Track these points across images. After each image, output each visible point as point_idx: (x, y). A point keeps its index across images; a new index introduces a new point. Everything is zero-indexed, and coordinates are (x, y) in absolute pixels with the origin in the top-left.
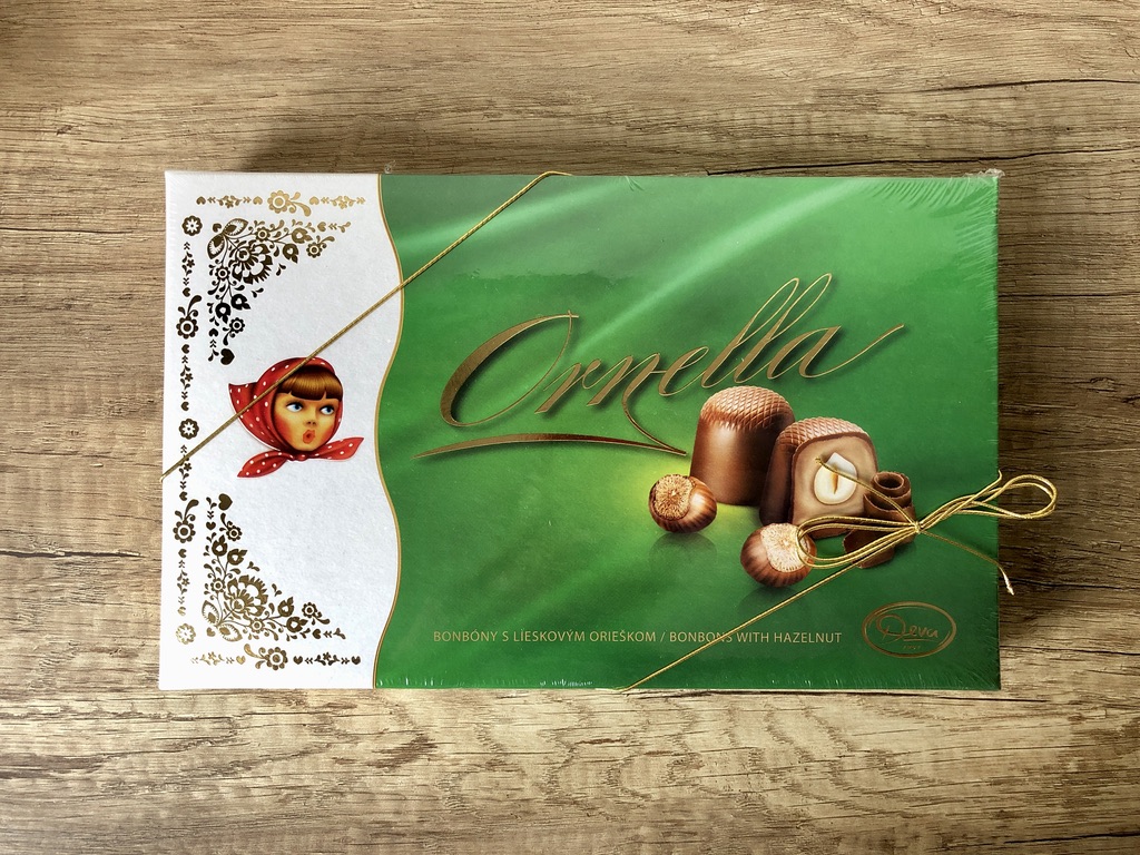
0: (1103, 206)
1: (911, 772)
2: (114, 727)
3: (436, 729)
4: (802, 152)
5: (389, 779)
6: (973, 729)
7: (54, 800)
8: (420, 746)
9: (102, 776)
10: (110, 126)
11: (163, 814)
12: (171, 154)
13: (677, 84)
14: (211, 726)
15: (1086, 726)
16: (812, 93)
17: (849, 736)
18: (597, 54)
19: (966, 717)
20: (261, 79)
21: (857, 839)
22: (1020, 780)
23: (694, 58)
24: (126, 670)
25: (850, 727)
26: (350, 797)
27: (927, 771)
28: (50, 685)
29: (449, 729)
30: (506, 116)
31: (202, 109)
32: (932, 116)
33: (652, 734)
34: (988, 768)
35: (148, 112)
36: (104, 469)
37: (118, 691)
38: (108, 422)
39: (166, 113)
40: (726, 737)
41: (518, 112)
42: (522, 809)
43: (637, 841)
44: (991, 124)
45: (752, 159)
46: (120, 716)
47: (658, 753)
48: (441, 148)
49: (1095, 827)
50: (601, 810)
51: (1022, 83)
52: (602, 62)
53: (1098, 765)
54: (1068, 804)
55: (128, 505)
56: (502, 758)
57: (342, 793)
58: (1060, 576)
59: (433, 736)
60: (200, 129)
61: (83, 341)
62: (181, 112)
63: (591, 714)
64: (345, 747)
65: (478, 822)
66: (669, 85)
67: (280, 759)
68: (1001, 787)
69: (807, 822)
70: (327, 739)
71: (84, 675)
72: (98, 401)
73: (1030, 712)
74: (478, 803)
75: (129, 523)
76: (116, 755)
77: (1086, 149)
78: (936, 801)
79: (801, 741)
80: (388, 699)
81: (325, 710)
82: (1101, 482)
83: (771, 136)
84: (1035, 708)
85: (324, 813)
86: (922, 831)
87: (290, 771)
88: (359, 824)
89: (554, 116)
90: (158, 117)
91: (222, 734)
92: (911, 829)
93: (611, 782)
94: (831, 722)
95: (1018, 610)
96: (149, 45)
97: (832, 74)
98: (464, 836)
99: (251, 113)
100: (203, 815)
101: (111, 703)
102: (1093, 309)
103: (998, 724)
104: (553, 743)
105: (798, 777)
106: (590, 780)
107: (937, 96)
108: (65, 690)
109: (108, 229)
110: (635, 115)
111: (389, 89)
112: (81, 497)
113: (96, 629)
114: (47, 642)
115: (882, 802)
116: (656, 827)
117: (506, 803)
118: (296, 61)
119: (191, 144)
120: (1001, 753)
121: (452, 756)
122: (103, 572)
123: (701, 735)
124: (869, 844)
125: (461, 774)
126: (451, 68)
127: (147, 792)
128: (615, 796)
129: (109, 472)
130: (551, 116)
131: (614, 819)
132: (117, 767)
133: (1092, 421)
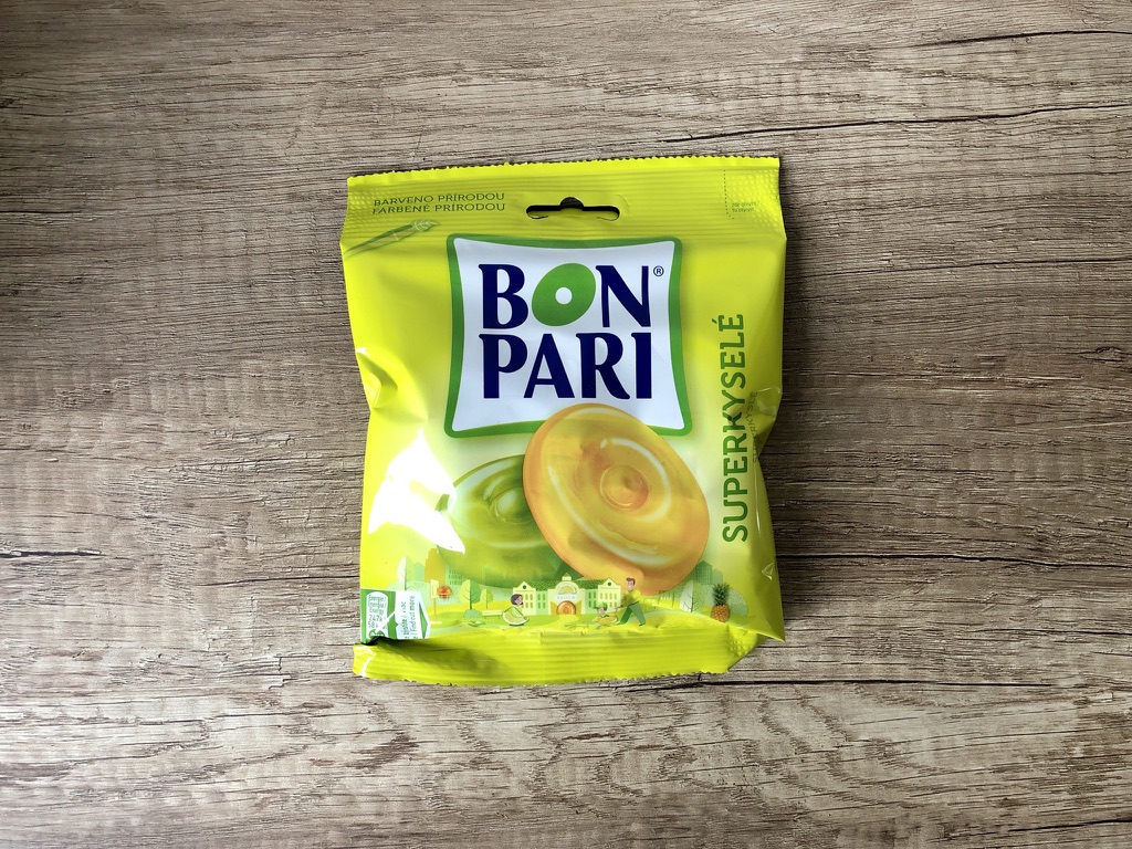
0: (1109, 165)
1: (912, 761)
2: (80, 732)
3: (417, 727)
4: (792, 113)
5: (369, 780)
6: (976, 716)
7: (21, 809)
8: (402, 745)
9: (69, 783)
10: (54, 99)
11: (135, 821)
12: (119, 127)
13: (658, 43)
14: (182, 730)
15: (1092, 709)
16: (801, 50)
17: (847, 725)
18: (571, 12)
19: (968, 704)
20: (213, 45)
21: (856, 830)
22: (1022, 767)
23: (674, 14)
24: (90, 674)
25: (848, 716)
26: (329, 800)
27: (927, 759)
28: (12, 691)
29: (431, 727)
30: (476, 80)
31: (150, 78)
32: (929, 72)
33: (642, 728)
34: (991, 755)
35: (92, 82)
36: (60, 463)
37: (83, 695)
38: (62, 414)
39: (112, 82)
40: (719, 729)
41: (489, 76)
42: (509, 807)
43: (629, 838)
44: (991, 80)
45: (738, 123)
46: (86, 721)
47: (649, 747)
48: (407, 116)
49: (1102, 813)
50: (590, 807)
51: (1023, 35)
52: (576, 21)
53: (1104, 750)
54: (1074, 790)
55: (86, 501)
56: (487, 756)
57: (320, 796)
58: (1064, 556)
59: (413, 734)
60: (149, 99)
61: (32, 329)
62: (126, 81)
63: (578, 708)
64: (322, 748)
65: (462, 821)
66: (648, 44)
67: (254, 762)
68: (1005, 774)
69: (805, 814)
70: (303, 740)
71: (47, 680)
72: (50, 392)
73: (1034, 696)
74: (462, 802)
75: (88, 520)
76: (83, 762)
77: (1091, 104)
78: (937, 790)
79: (798, 732)
80: (367, 697)
81: (300, 710)
82: (1108, 457)
83: (757, 96)
84: (1040, 693)
85: (302, 816)
86: (923, 820)
87: (266, 774)
88: (339, 826)
89: (527, 80)
90: (103, 87)
91: (193, 737)
92: (912, 819)
93: (600, 778)
94: (828, 712)
95: (1021, 593)
96: (93, 11)
97: (821, 29)
98: (449, 837)
99: (203, 82)
100: (176, 822)
101: (75, 708)
102: (1099, 275)
103: (1000, 710)
104: (540, 740)
105: (795, 769)
106: (579, 776)
107: (934, 51)
108: (27, 695)
109: (55, 209)
110: (613, 77)
111: (350, 54)
112: (36, 494)
113: (56, 632)
114: (7, 646)
115: (880, 792)
116: (648, 823)
117: (492, 802)
118: (250, 24)
119: (140, 116)
120: (1005, 739)
121: (435, 755)
122: (62, 572)
123: (693, 728)
124: (869, 836)
125: (444, 774)
126: (416, 30)
127: (117, 799)
128: (605, 792)
129: (65, 467)
130: (523, 80)
131: (604, 816)
132: (85, 773)
133: (1097, 393)
